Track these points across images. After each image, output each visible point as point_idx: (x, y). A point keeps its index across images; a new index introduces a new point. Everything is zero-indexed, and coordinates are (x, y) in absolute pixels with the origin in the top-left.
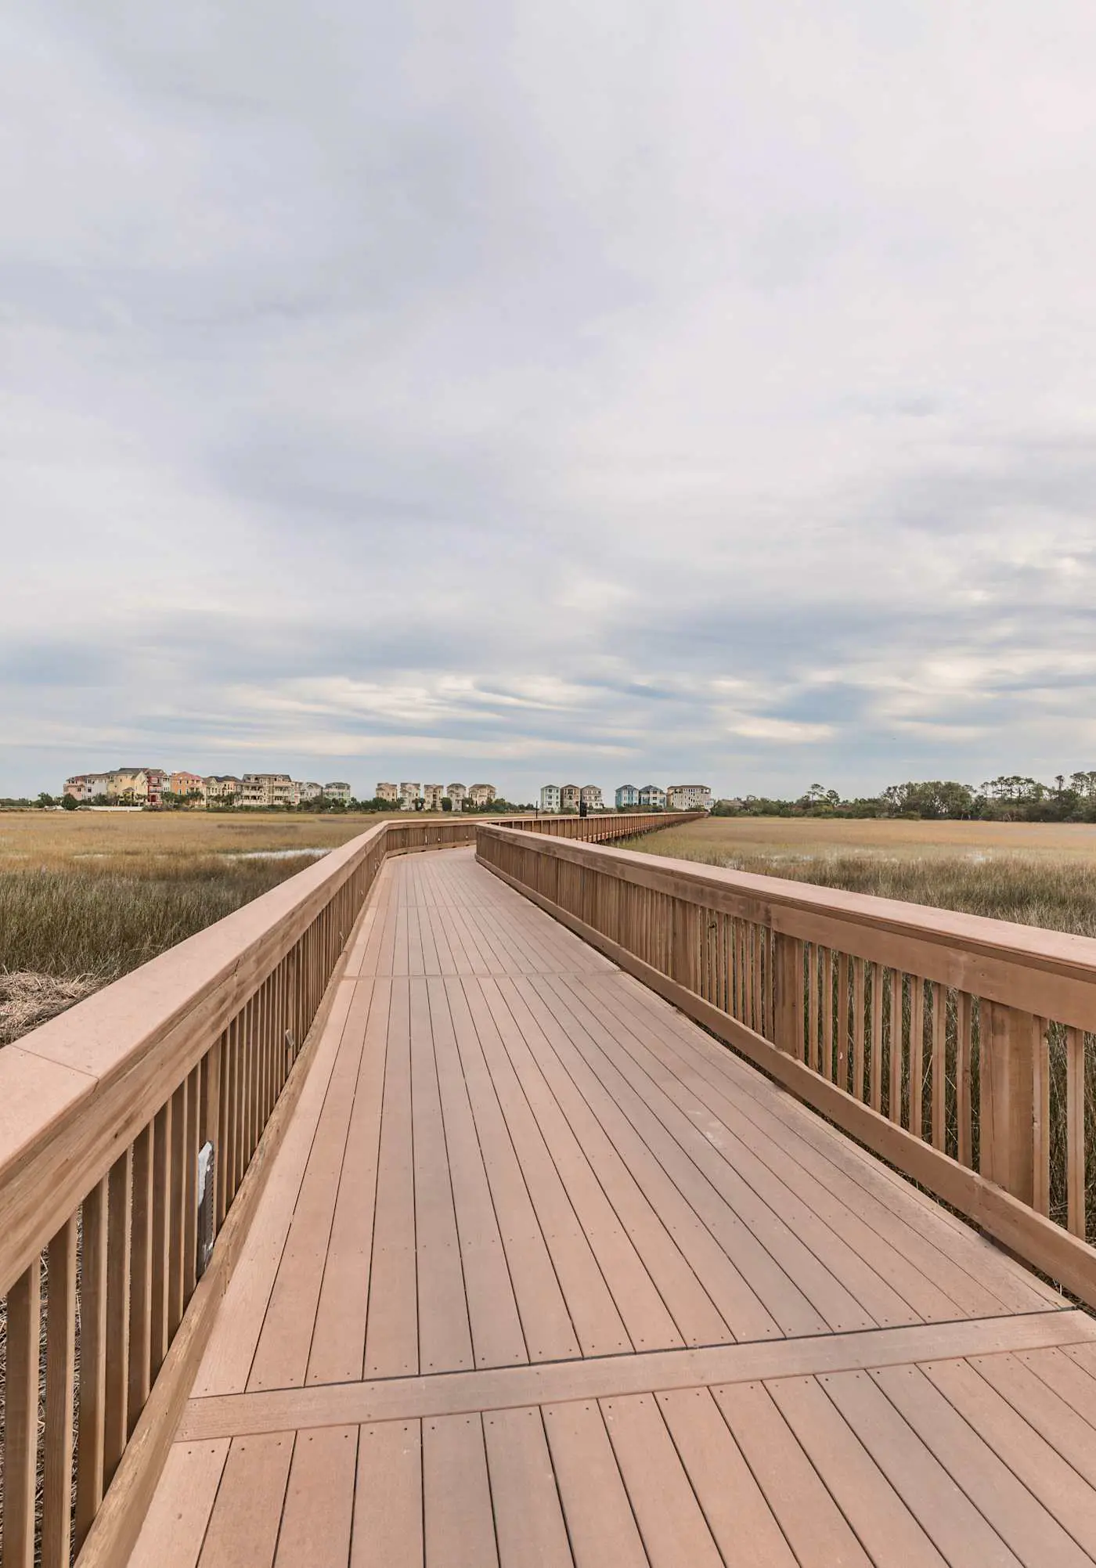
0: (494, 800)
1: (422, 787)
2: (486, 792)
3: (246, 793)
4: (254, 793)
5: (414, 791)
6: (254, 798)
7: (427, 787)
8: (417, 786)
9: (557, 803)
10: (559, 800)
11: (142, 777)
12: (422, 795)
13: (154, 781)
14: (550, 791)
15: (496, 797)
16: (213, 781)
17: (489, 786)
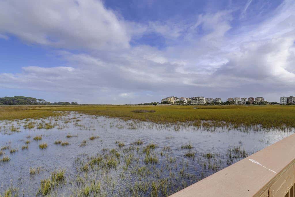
0: (263, 101)
1: (241, 98)
2: (261, 99)
3: (193, 101)
4: (195, 101)
5: (238, 99)
6: (195, 102)
7: (242, 98)
8: (239, 98)
9: (286, 102)
10: (287, 101)
11: (172, 98)
12: (241, 100)
13: (175, 99)
14: (283, 98)
15: (264, 100)
16: (188, 99)
17: (262, 98)
